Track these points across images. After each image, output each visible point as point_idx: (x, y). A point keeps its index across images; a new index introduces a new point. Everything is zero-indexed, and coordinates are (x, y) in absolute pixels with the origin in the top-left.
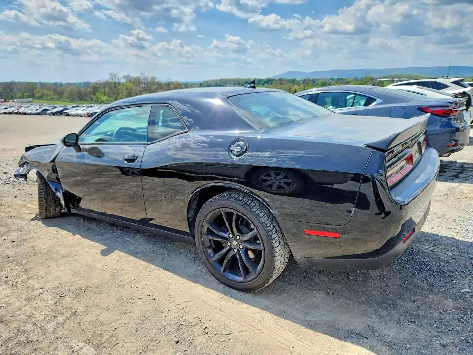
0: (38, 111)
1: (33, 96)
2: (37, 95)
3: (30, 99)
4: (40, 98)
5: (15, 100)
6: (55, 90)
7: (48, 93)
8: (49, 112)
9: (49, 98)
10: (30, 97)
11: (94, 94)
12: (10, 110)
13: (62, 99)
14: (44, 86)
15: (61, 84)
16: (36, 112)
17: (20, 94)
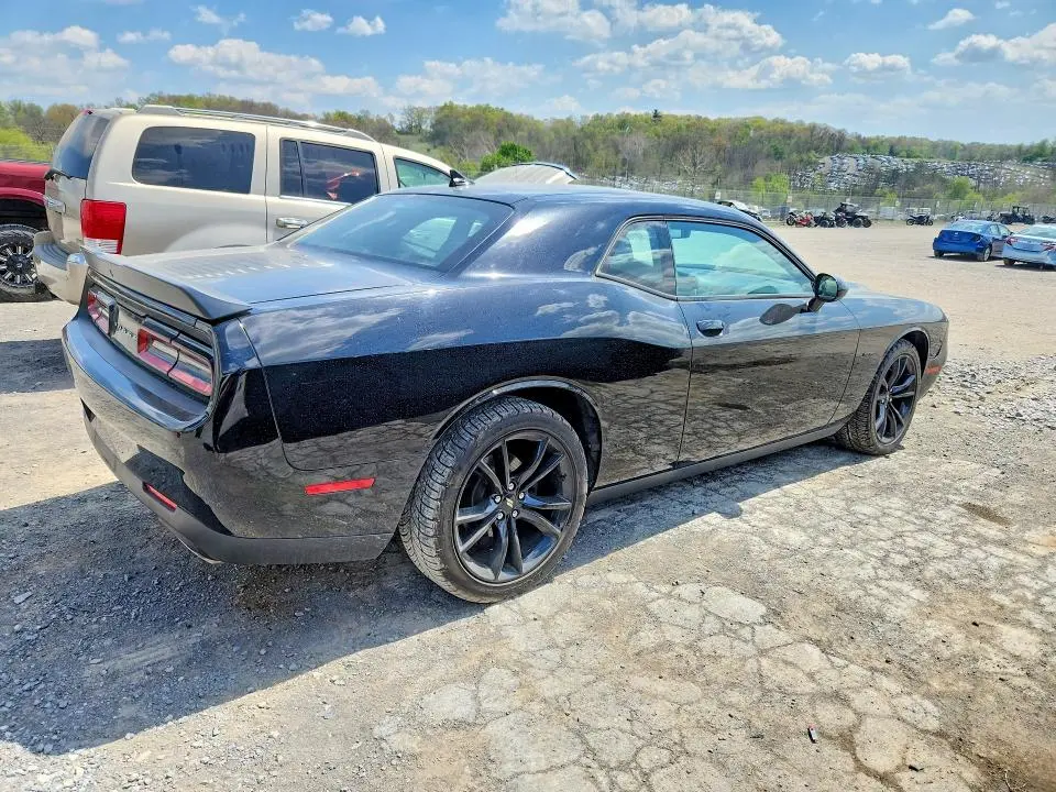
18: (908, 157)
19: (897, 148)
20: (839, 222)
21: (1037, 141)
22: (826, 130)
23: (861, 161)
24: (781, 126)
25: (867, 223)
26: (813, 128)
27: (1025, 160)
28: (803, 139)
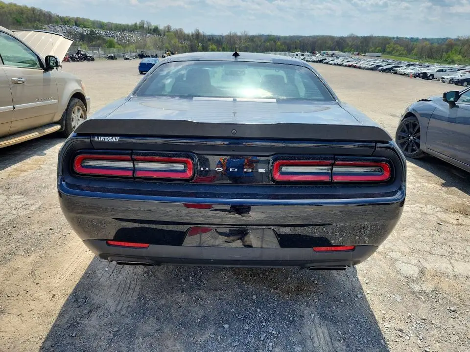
0: (372, 66)
1: (383, 51)
2: (388, 50)
3: (379, 54)
4: (390, 53)
5: (367, 54)
6: (407, 46)
7: (399, 48)
8: (380, 68)
9: (398, 53)
10: (381, 52)
11: (447, 52)
12: (350, 63)
13: (410, 56)
14: (399, 41)
15: (417, 39)
16: (369, 67)
17: (373, 48)
18: (85, 27)
19: (78, 23)
20: (80, 59)
21: (133, 23)
22: (41, 11)
23: (64, 28)
24: (15, 7)
25: (93, 60)
26: (33, 10)
27: (131, 31)
28: (30, 15)
